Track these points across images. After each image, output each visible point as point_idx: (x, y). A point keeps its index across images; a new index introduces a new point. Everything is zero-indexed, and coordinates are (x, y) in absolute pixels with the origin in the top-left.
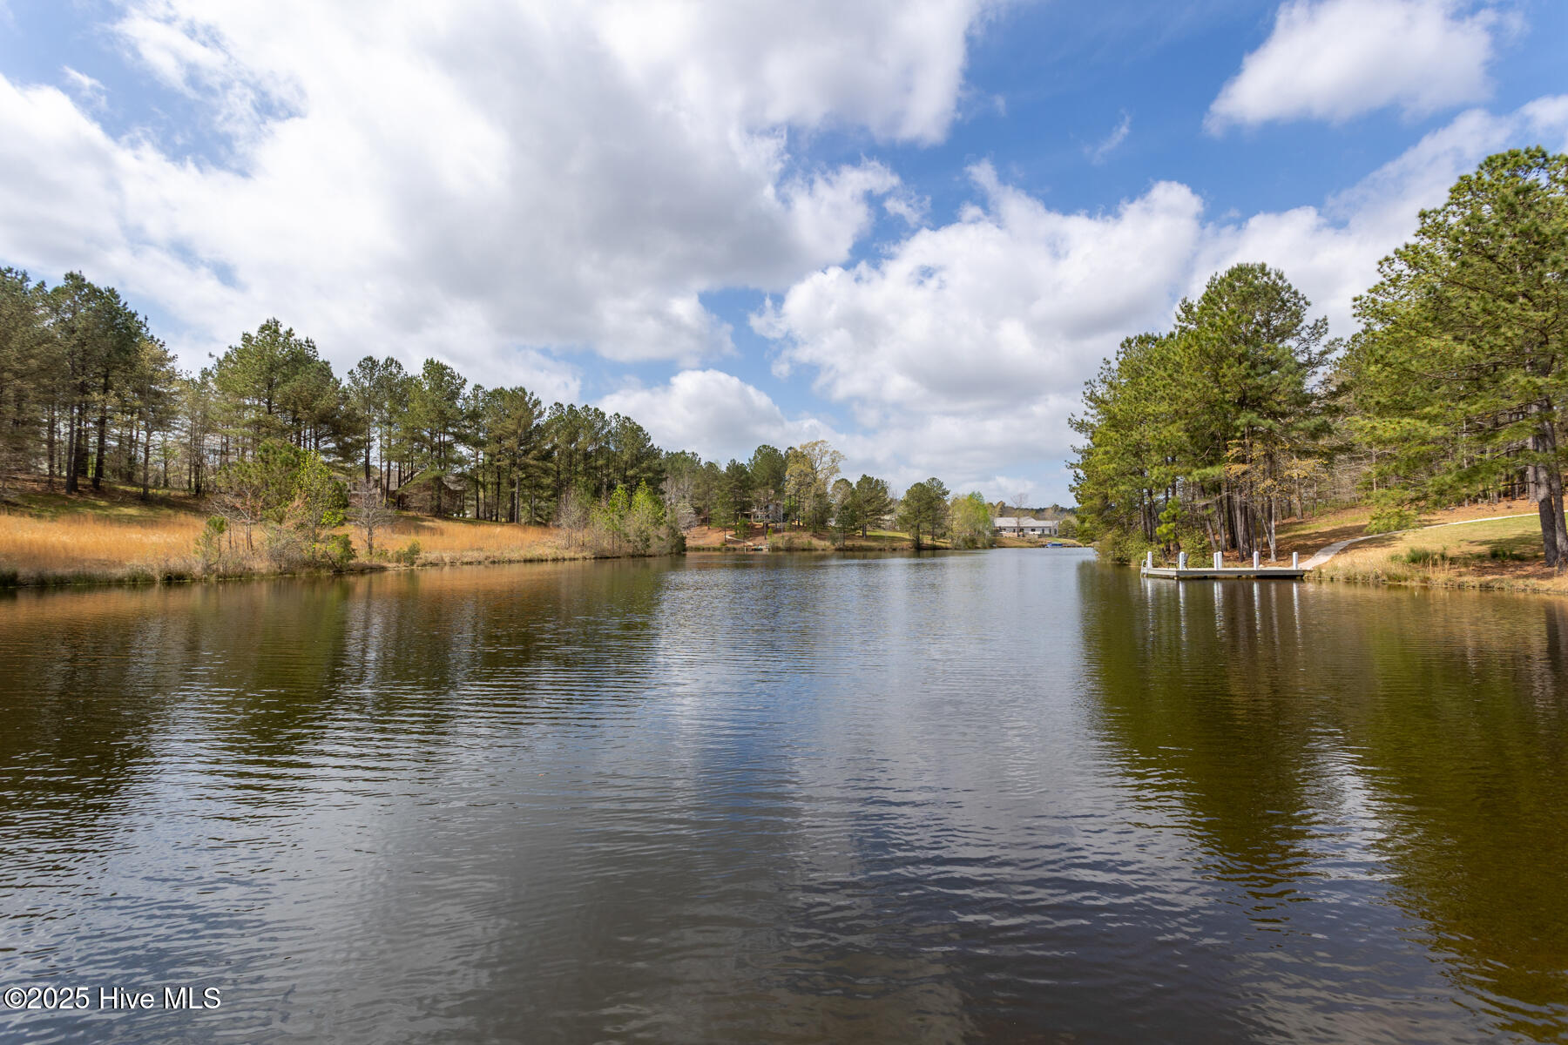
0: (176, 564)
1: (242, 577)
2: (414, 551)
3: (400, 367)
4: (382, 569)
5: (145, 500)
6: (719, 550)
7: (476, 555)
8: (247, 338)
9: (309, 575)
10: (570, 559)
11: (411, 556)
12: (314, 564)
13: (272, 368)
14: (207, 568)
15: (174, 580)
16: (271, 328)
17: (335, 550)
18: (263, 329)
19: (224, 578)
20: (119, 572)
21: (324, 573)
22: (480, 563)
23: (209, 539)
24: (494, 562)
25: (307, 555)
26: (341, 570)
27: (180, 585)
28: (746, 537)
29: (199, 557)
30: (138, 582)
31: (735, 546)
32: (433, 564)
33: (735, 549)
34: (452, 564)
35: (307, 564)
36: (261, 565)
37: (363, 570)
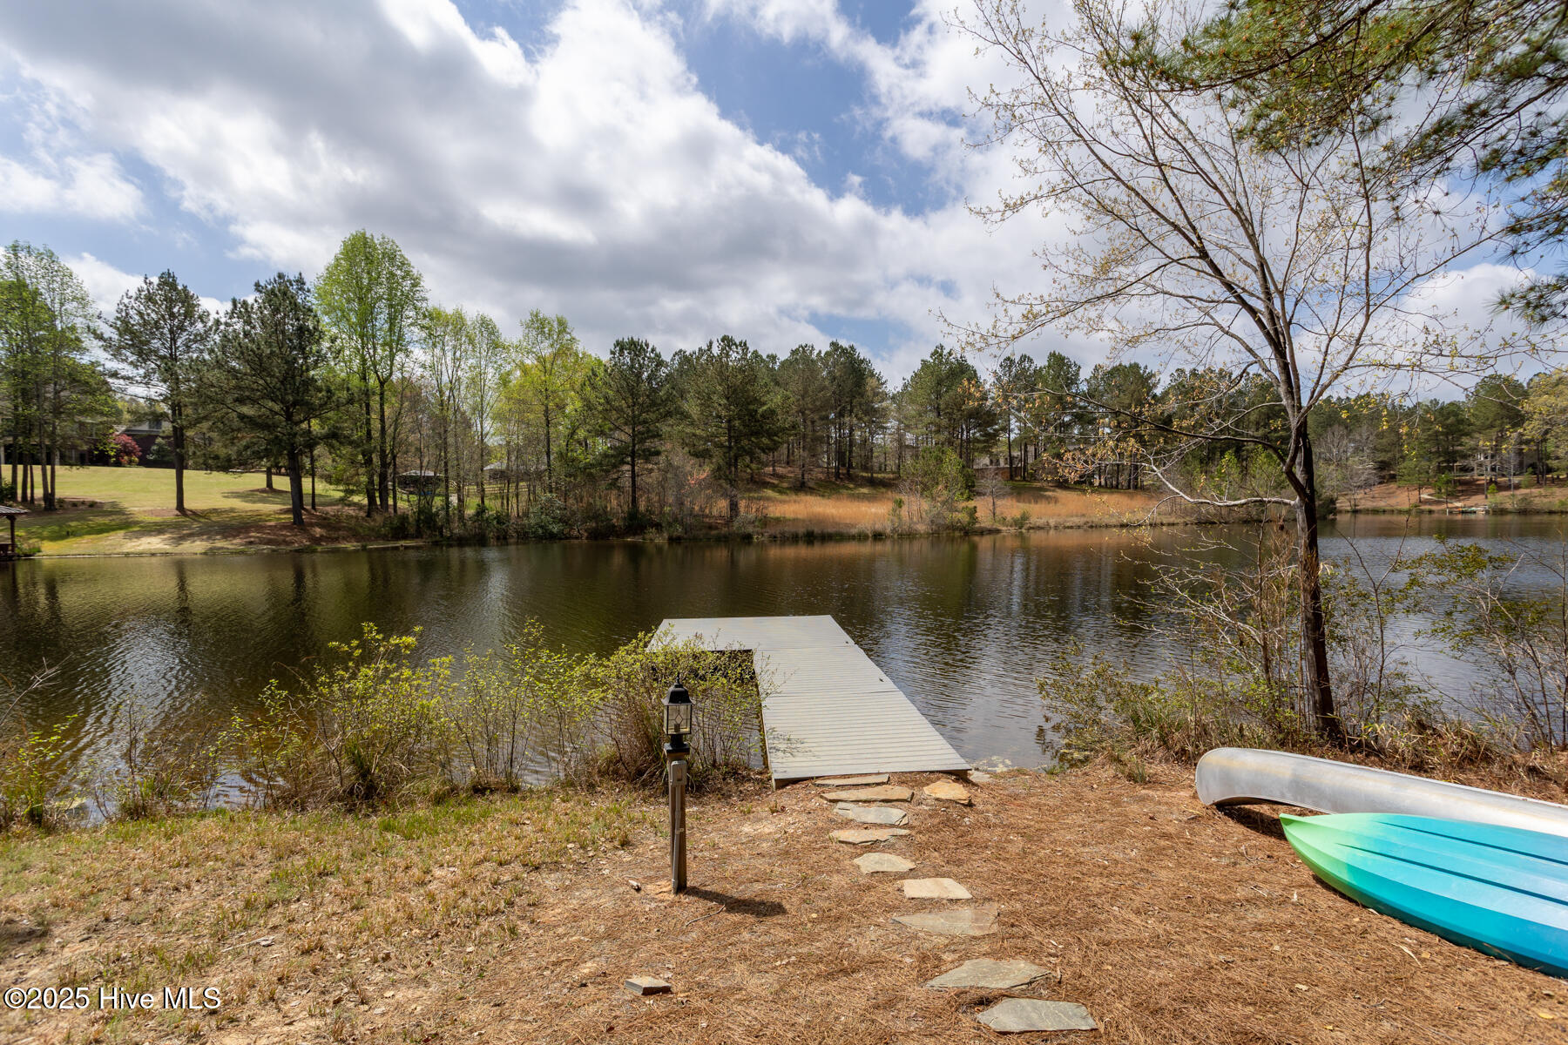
0: (878, 527)
1: (909, 536)
2: (1024, 517)
3: (1031, 361)
4: (998, 531)
5: (872, 483)
6: (1408, 512)
7: (1077, 520)
8: (924, 362)
9: (948, 535)
10: (1169, 524)
11: (1020, 523)
12: (952, 527)
13: (939, 383)
14: (894, 530)
15: (878, 536)
16: (938, 353)
17: (963, 517)
18: (933, 355)
19: (901, 536)
20: (854, 531)
21: (957, 534)
22: (1079, 527)
23: (894, 510)
24: (1091, 527)
25: (948, 521)
26: (969, 531)
27: (880, 540)
28: (1453, 495)
29: (889, 523)
30: (861, 537)
31: (1434, 508)
32: (1039, 528)
33: (1430, 512)
34: (1056, 528)
35: (948, 528)
36: (922, 528)
37: (982, 532)
